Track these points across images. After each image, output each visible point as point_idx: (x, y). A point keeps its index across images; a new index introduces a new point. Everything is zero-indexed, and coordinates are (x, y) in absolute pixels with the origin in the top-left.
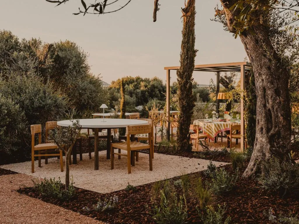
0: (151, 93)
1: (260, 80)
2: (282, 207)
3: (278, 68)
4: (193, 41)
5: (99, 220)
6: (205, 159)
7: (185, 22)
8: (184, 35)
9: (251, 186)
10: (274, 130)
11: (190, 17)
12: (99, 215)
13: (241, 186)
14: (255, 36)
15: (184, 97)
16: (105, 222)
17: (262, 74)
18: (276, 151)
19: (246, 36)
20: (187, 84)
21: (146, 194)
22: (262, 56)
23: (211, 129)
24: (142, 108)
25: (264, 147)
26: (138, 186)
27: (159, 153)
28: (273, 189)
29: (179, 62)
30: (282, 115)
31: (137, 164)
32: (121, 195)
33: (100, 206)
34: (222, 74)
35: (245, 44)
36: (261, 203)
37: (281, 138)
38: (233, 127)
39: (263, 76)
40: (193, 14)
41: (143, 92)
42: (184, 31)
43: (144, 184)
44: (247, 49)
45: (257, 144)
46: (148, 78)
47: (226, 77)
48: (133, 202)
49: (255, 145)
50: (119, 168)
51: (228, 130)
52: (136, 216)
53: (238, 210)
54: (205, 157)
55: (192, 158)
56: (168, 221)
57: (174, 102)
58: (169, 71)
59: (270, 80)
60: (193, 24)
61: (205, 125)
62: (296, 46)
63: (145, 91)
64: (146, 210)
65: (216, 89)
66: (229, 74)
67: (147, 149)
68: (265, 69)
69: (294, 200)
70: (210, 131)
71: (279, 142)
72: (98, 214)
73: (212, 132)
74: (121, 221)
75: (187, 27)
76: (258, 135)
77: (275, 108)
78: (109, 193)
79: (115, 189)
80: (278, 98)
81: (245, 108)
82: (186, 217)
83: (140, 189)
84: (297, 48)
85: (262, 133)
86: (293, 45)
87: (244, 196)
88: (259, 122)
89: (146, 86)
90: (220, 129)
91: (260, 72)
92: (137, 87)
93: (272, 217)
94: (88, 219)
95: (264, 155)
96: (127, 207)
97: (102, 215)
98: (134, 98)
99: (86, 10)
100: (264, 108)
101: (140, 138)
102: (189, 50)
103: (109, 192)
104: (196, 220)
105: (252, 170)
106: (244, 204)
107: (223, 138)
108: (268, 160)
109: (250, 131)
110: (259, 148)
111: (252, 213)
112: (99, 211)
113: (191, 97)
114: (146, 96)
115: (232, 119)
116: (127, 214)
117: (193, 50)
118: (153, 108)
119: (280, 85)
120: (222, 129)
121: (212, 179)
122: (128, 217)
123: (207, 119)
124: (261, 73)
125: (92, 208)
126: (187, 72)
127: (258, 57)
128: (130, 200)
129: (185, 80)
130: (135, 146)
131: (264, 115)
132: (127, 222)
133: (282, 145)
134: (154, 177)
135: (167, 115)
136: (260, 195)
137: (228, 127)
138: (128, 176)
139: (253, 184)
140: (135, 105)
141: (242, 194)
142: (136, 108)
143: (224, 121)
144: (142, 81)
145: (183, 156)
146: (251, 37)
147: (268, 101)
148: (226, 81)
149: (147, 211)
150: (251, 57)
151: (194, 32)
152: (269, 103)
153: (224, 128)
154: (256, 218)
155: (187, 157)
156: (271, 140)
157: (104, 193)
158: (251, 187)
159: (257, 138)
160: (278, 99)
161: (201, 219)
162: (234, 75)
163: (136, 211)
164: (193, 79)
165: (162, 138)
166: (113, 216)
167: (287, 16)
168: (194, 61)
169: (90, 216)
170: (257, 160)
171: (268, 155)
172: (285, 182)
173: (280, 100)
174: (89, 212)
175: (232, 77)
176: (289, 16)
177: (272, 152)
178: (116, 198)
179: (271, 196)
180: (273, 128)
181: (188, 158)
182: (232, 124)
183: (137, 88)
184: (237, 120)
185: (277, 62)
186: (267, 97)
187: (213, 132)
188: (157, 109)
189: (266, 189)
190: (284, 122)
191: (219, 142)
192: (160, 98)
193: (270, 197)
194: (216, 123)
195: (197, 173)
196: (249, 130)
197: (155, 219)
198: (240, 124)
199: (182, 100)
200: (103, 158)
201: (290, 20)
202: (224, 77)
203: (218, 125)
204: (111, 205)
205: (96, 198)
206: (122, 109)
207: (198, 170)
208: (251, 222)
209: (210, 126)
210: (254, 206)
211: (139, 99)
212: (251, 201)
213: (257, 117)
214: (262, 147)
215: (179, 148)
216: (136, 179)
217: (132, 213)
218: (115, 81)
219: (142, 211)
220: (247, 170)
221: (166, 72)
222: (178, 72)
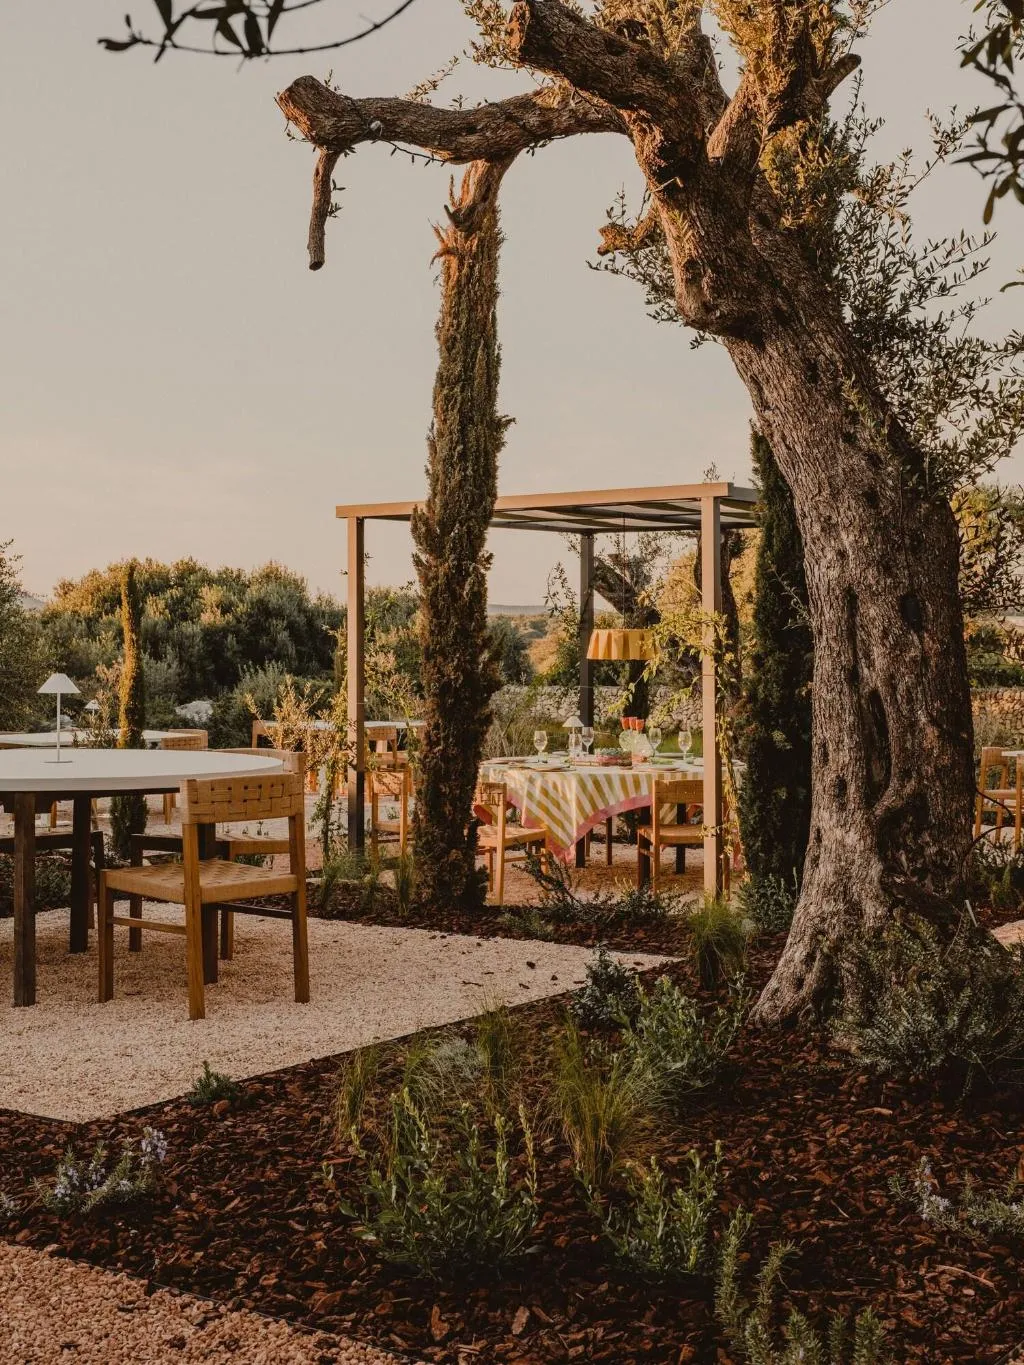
0: (252, 638)
1: (830, 555)
2: (967, 1156)
3: (912, 498)
4: (489, 376)
5: (75, 1255)
6: (557, 941)
7: (451, 284)
8: (449, 345)
9: (801, 1062)
10: (897, 793)
11: (475, 257)
12: (68, 1232)
13: (753, 1061)
14: (805, 346)
15: (448, 645)
16: (104, 1266)
17: (837, 524)
18: (906, 888)
19: (760, 347)
20: (465, 580)
21: (301, 1115)
22: (837, 438)
23: (558, 806)
24: (211, 712)
25: (854, 870)
26: (252, 1079)
27: (329, 919)
28: (909, 1069)
29: (425, 476)
30: (933, 721)
31: (229, 974)
32: (171, 1126)
33: (73, 1187)
34: (604, 545)
35: (756, 383)
36: (865, 1142)
37: (931, 827)
38: (663, 792)
39: (843, 535)
40: (490, 245)
41: (211, 635)
42: (447, 326)
43: (278, 1068)
44: (767, 407)
45: (818, 857)
46: (234, 567)
47: (616, 558)
48: (239, 1160)
49: (807, 863)
50: (139, 993)
51: (644, 804)
52: (267, 1228)
53: (764, 1176)
54: (556, 930)
55: (494, 935)
56: (436, 1248)
57: (383, 674)
58: (360, 523)
59: (875, 553)
60: (492, 294)
61: (531, 781)
62: (992, 398)
63: (225, 631)
64: (310, 1197)
65: (578, 616)
66: (632, 544)
67: (283, 897)
68: (853, 502)
69: (1013, 1117)
70: (554, 810)
71: (922, 848)
72: (65, 1226)
73: (563, 820)
74: (189, 1257)
75: (464, 306)
76: (823, 816)
77: (901, 687)
78: (106, 1118)
79: (136, 1096)
80: (915, 638)
81: (722, 698)
82: (531, 1219)
83: (261, 1094)
84: (995, 404)
85: (842, 807)
86: (977, 391)
87: (775, 1109)
88: (826, 755)
89: (226, 608)
90: (607, 803)
91: (830, 518)
92: (181, 611)
93: (932, 1206)
94: (11, 1255)
95: (855, 909)
96: (214, 1187)
97: (88, 1232)
98: (169, 666)
99: (172, 28)
100: (850, 689)
101: (238, 844)
102: (471, 419)
103: (106, 1112)
104: (572, 1236)
105: (799, 983)
106: (785, 1147)
107: (614, 845)
108: (878, 932)
109: (758, 804)
110: (832, 879)
111: (834, 1188)
112: (69, 1211)
113: (479, 641)
114: (229, 654)
115: (657, 754)
116: (216, 1221)
117: (492, 420)
118: (284, 704)
119: (924, 580)
120: (612, 802)
121: (624, 1031)
122: (223, 1235)
123: (542, 756)
124: (833, 522)
125: (31, 1199)
126: (462, 525)
127: (817, 445)
128: (222, 1150)
129: (451, 561)
130: (219, 880)
131: (850, 719)
132: (223, 1264)
133: (934, 863)
134: (322, 1032)
135: (352, 737)
136: (853, 1102)
137: (644, 791)
138: (187, 1030)
139: (809, 1052)
140: (174, 696)
141: (769, 1099)
142: (178, 710)
143: (623, 765)
144: (208, 580)
145: (450, 930)
146: (786, 351)
147: (867, 655)
148: (621, 579)
149: (319, 1201)
150: (788, 447)
151: (495, 332)
152: (871, 665)
153: (622, 798)
154: (855, 1213)
155: (467, 932)
156: (885, 837)
157: (78, 1121)
158: (800, 1068)
159: (818, 831)
160: (917, 642)
161: (598, 1231)
162: (655, 552)
163: (262, 1204)
164: (491, 556)
165: (326, 849)
166: (144, 1234)
167: (949, 253)
168: (495, 469)
169: (19, 1237)
170: (820, 937)
171: (872, 910)
172: (970, 1033)
173: (923, 649)
174: (13, 1218)
175: (646, 561)
176: (956, 256)
177: (891, 895)
178: (154, 1142)
179: (905, 1103)
180: (894, 783)
181: (475, 939)
182: (661, 776)
183: (185, 617)
184: (681, 758)
185: (908, 467)
186: (861, 634)
187: (569, 820)
188: (304, 705)
189: (881, 1068)
190: (942, 753)
191: (598, 866)
192: (295, 664)
193: (898, 1111)
194: (585, 771)
195: (531, 1006)
196: (753, 802)
197: (372, 1237)
198: (695, 774)
199: (440, 659)
200: (50, 949)
201: (959, 271)
202: (609, 562)
203: (596, 783)
204: (132, 1179)
205: (43, 1143)
206: (129, 711)
207: (534, 994)
208: (840, 1234)
209: (555, 787)
210: (837, 1155)
211: (192, 670)
212: (814, 1133)
213: (819, 731)
214: (842, 874)
215: (426, 893)
216: (234, 1047)
217: (243, 1215)
218: (76, 580)
219: (292, 1204)
220: (773, 984)
221: (344, 529)
222: (420, 524)
